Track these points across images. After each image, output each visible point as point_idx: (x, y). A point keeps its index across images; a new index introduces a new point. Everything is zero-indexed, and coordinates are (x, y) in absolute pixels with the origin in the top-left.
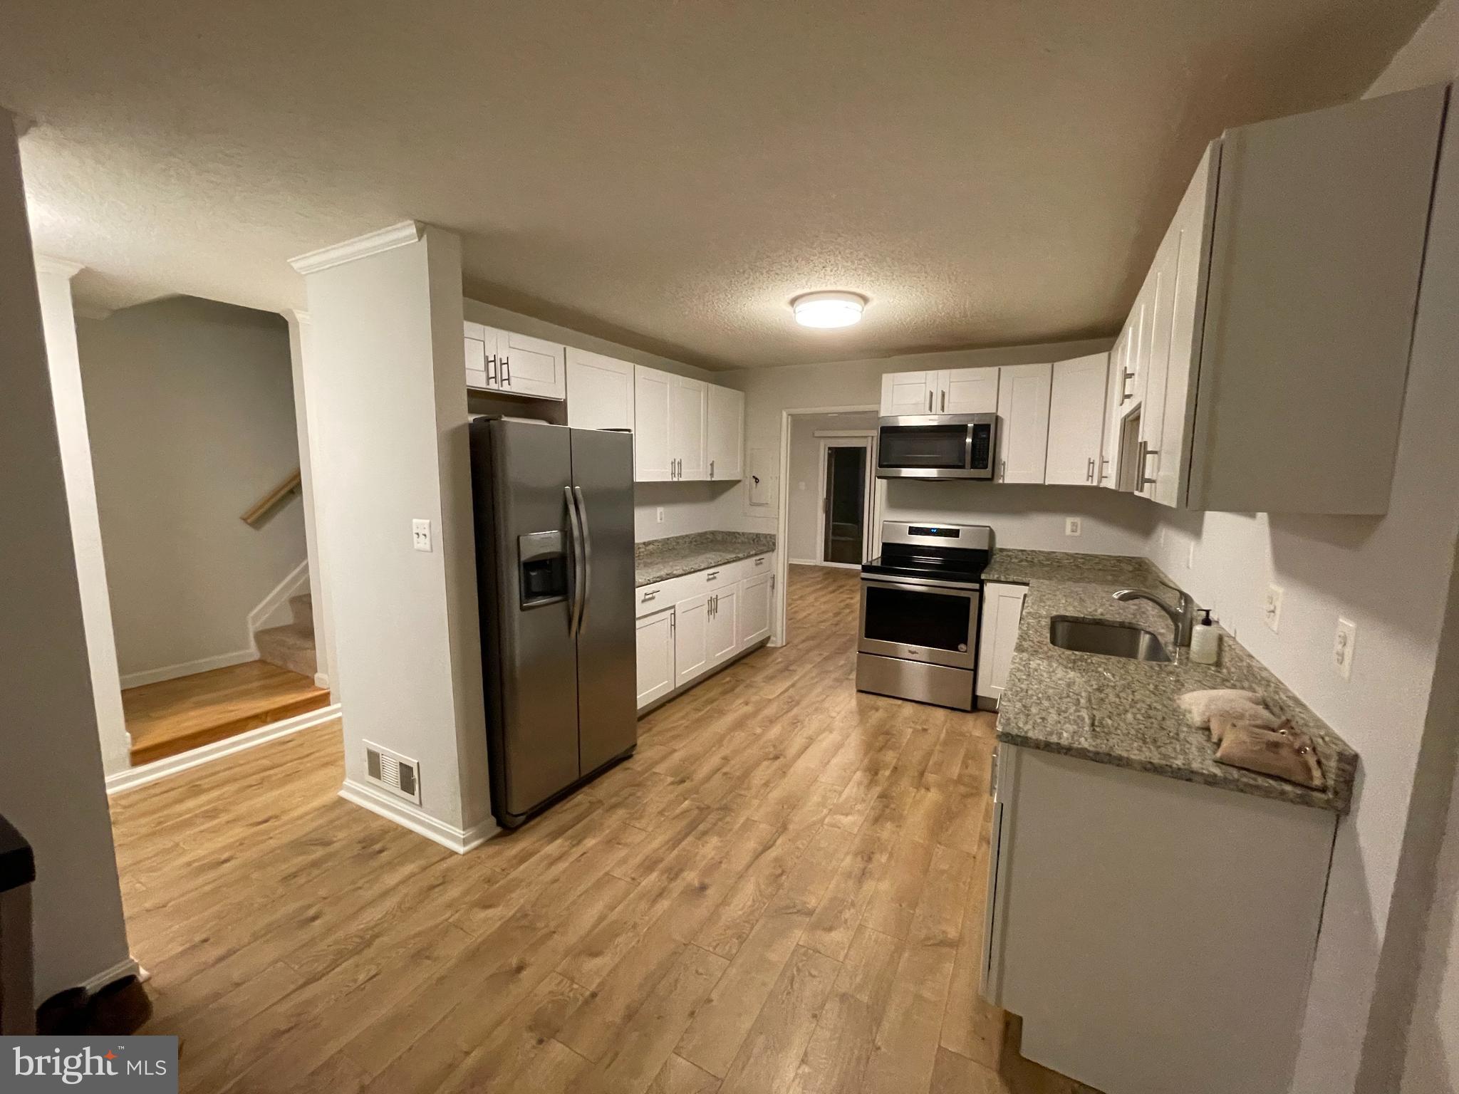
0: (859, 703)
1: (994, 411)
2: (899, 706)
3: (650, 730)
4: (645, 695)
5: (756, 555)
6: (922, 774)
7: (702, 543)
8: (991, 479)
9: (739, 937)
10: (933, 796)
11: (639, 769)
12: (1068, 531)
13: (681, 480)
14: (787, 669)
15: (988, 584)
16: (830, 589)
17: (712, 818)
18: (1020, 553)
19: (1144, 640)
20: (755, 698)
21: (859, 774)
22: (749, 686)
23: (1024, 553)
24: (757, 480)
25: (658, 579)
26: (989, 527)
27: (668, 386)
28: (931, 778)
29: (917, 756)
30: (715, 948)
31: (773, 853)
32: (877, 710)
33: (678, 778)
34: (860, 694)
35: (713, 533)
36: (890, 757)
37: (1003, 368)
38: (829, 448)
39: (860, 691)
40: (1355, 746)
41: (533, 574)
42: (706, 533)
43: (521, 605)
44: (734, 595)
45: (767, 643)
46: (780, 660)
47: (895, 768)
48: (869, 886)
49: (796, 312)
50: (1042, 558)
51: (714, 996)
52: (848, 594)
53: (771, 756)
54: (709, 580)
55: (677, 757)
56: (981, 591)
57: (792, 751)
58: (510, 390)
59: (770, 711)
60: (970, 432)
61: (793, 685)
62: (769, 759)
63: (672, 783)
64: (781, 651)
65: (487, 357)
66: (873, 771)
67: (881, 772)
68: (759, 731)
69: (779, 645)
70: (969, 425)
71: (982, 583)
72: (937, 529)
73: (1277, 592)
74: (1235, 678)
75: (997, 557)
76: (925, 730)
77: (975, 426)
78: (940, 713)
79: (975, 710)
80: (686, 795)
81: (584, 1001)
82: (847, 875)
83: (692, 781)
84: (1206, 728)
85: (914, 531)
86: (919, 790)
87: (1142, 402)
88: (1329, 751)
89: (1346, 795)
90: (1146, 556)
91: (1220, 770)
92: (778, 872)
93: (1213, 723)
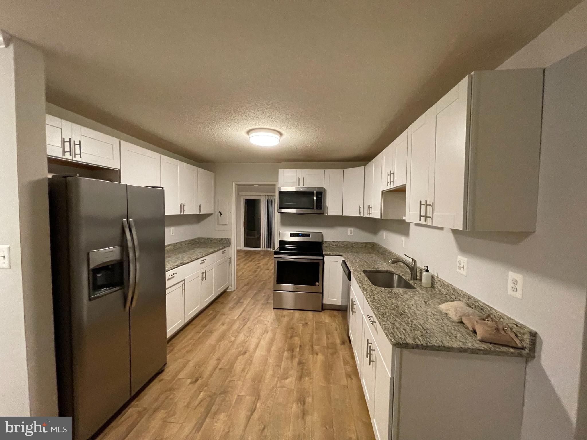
0: (276, 315)
1: (323, 187)
2: (293, 313)
3: (172, 350)
4: (170, 331)
5: (222, 249)
6: (312, 347)
7: (194, 244)
8: (323, 214)
10: (320, 357)
11: (169, 378)
12: (349, 234)
13: (185, 213)
14: (239, 302)
15: (326, 256)
16: (250, 260)
17: (218, 399)
18: (333, 243)
19: (396, 278)
20: (227, 320)
21: (286, 353)
22: (223, 314)
24: (221, 214)
25: (176, 267)
26: (321, 233)
27: (178, 167)
28: (316, 348)
29: (307, 338)
32: (284, 317)
33: (194, 380)
34: (275, 310)
35: (199, 239)
36: (297, 340)
37: (326, 170)
38: (245, 200)
39: (274, 308)
40: (534, 329)
41: (99, 275)
42: (195, 239)
43: (89, 296)
44: (213, 269)
45: (227, 290)
46: (235, 297)
47: (300, 346)
48: (309, 420)
49: (250, 137)
50: (340, 244)
52: (258, 261)
53: (242, 353)
54: (201, 263)
55: (191, 364)
56: (323, 259)
57: (252, 347)
58: (81, 161)
59: (236, 326)
60: (315, 195)
61: (244, 310)
62: (242, 355)
63: (191, 383)
64: (234, 293)
65: (64, 139)
66: (292, 349)
67: (295, 350)
68: (233, 339)
69: (233, 290)
70: (314, 192)
71: (323, 256)
72: (302, 234)
73: (463, 259)
74: (445, 294)
75: (324, 245)
76: (307, 323)
77: (317, 192)
78: (310, 314)
79: (322, 310)
80: (200, 389)
82: (297, 416)
83: (202, 378)
84: (461, 323)
85: (292, 235)
86: (313, 356)
87: (406, 184)
88: (522, 331)
89: (533, 350)
90: (375, 242)
91: (485, 346)
92: (262, 427)
93: (465, 320)
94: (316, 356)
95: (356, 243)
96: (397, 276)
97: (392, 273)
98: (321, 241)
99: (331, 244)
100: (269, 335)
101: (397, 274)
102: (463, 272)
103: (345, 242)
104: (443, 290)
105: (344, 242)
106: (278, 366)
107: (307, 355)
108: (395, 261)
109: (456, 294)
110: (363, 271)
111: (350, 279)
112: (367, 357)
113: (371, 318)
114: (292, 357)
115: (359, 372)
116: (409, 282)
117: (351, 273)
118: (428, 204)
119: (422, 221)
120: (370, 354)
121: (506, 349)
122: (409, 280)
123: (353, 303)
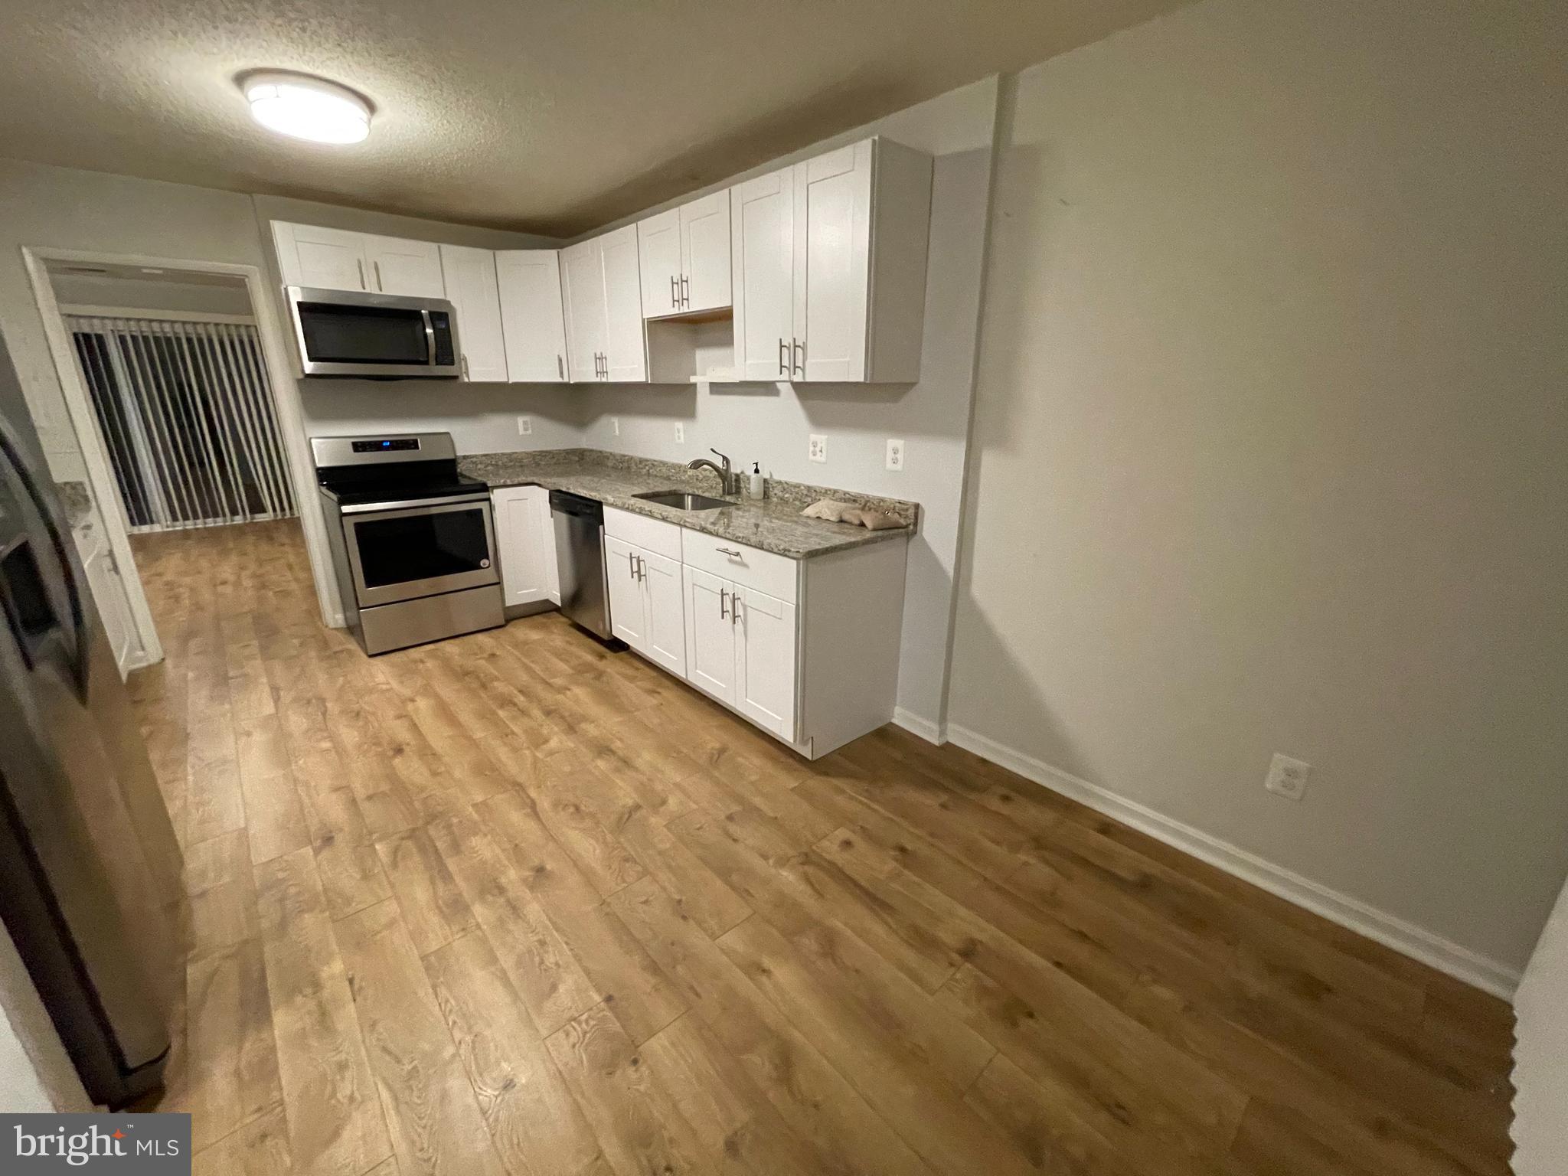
0: (394, 666)
1: (445, 298)
6: (547, 683)
8: (458, 377)
9: (626, 860)
10: (579, 691)
12: (521, 430)
14: (224, 679)
15: (495, 491)
17: (436, 833)
18: (484, 458)
20: (244, 724)
23: (488, 457)
26: (448, 433)
29: (524, 678)
30: (624, 881)
31: (544, 804)
32: (421, 661)
34: (380, 658)
36: (501, 687)
39: (372, 656)
47: (521, 691)
48: (639, 763)
51: (677, 897)
53: (390, 753)
55: (261, 831)
56: (489, 499)
57: (404, 736)
59: (298, 723)
60: (427, 319)
61: (274, 688)
62: (393, 757)
63: (320, 849)
67: (515, 701)
70: (423, 311)
71: (489, 491)
72: (390, 441)
73: (821, 438)
74: (791, 500)
75: (461, 468)
76: (493, 655)
77: (431, 313)
79: (508, 621)
80: (363, 842)
81: (611, 1009)
82: (617, 770)
83: (341, 830)
84: (841, 521)
85: (359, 447)
86: (564, 694)
87: (732, 306)
88: (906, 507)
89: (916, 524)
90: (585, 447)
91: (880, 533)
92: (572, 809)
93: (846, 517)
94: (568, 692)
95: (541, 453)
96: (690, 497)
97: (679, 495)
98: (454, 457)
99: (481, 463)
100: (423, 704)
102: (819, 458)
103: (516, 453)
104: (786, 496)
105: (514, 453)
106: (506, 735)
107: (549, 698)
108: (697, 464)
109: (812, 494)
110: (634, 496)
111: (601, 521)
112: (723, 617)
113: (726, 551)
114: (524, 713)
115: (679, 671)
116: (722, 499)
117: (604, 507)
118: (797, 344)
119: (785, 376)
120: (731, 608)
121: (896, 531)
122: (721, 497)
123: (635, 561)
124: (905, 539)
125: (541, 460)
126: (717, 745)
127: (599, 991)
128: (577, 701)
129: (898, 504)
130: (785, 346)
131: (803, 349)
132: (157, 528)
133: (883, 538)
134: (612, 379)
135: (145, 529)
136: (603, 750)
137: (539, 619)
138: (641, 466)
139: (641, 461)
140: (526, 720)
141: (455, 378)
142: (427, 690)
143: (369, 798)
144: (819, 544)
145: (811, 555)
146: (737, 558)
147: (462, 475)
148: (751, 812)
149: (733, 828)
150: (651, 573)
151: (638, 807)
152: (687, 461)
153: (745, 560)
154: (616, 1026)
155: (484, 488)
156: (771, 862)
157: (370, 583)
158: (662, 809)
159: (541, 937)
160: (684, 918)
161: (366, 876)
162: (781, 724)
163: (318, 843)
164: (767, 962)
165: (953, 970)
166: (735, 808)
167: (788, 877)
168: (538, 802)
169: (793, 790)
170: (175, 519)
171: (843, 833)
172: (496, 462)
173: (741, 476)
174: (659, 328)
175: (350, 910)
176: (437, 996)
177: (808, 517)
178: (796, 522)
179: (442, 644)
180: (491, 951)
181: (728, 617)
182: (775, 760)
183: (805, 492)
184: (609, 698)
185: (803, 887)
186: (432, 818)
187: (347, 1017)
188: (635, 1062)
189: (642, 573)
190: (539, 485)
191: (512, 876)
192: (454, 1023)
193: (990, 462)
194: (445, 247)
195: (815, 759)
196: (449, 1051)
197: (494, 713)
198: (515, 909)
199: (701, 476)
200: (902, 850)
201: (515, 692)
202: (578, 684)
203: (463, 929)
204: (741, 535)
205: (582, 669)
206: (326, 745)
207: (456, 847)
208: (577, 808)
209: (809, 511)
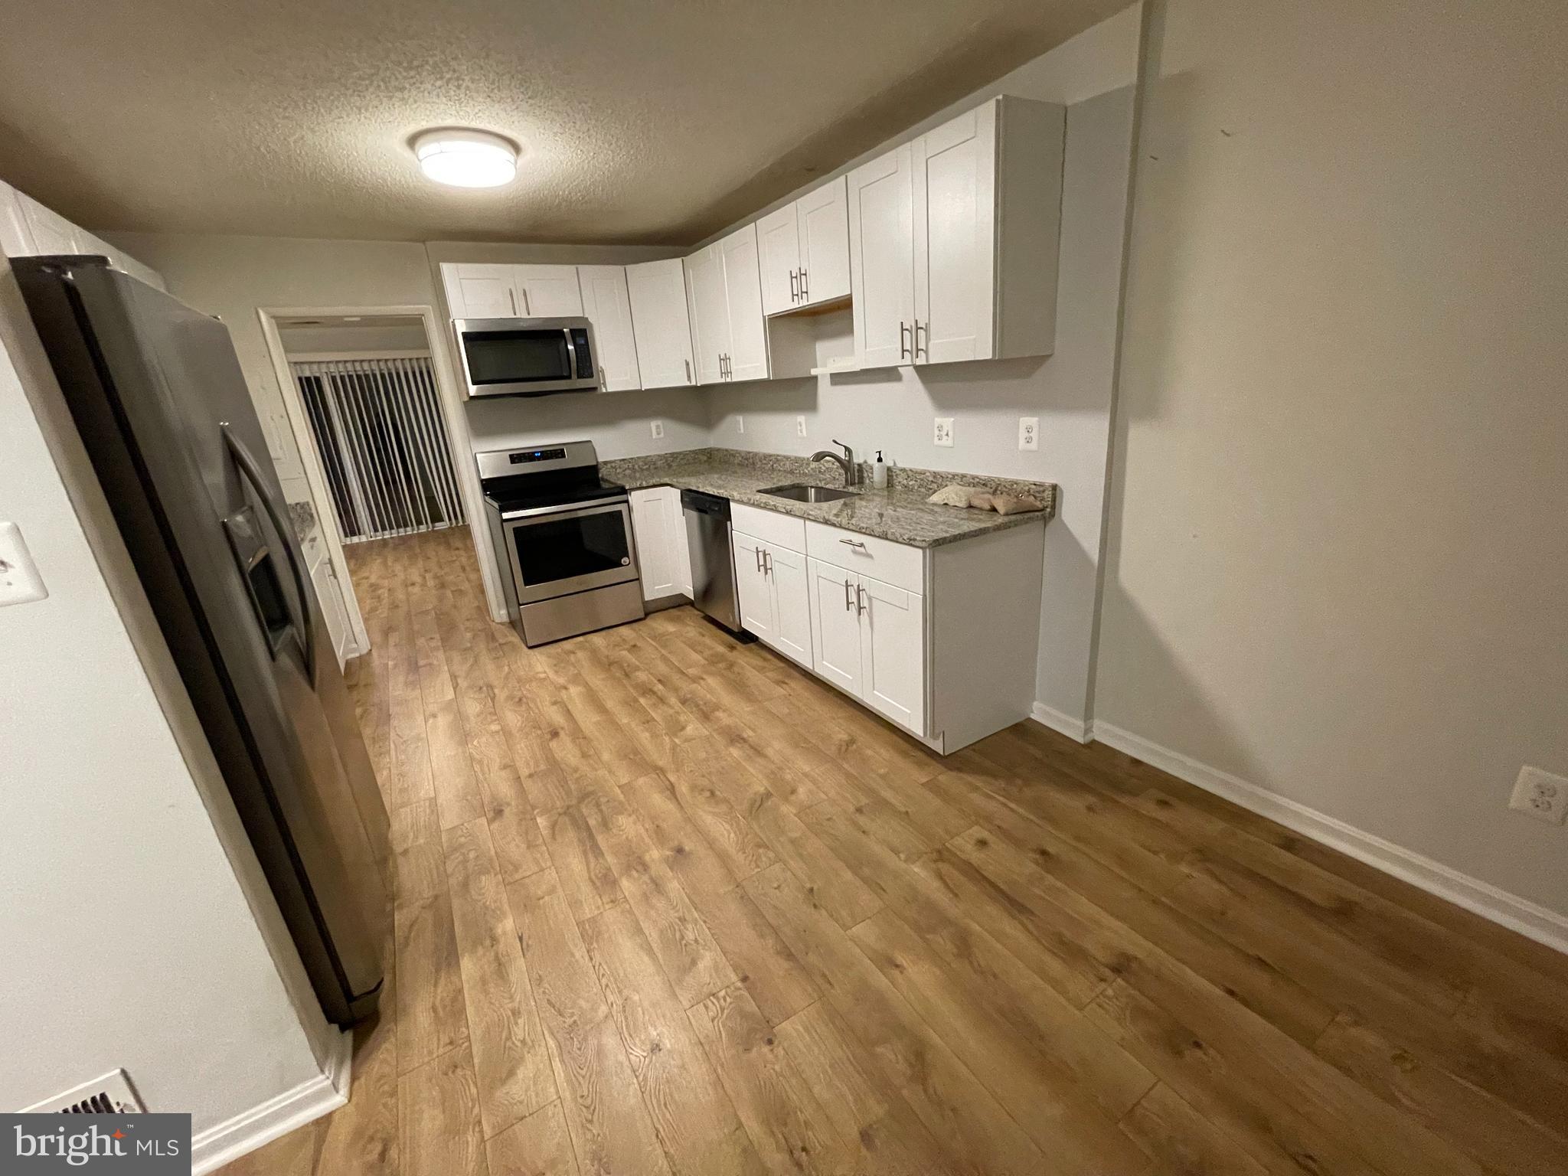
1: (583, 315)
2: (583, 641)
6: (683, 673)
9: (759, 846)
10: (712, 680)
12: (655, 435)
14: (416, 667)
15: (633, 493)
17: (587, 810)
18: (622, 462)
20: (431, 708)
21: (642, 701)
23: (625, 461)
26: (590, 441)
30: (758, 866)
31: (683, 788)
34: (538, 649)
36: (643, 676)
39: (532, 648)
40: (1054, 482)
43: (268, 647)
47: (660, 681)
48: (770, 752)
50: (641, 464)
51: (809, 885)
53: (547, 735)
55: (446, 800)
56: (627, 501)
57: (559, 721)
59: (473, 707)
60: (568, 337)
61: (455, 676)
62: (551, 739)
63: (492, 820)
66: (647, 691)
67: (655, 690)
70: (565, 330)
71: (624, 494)
72: (541, 452)
73: (947, 422)
74: (916, 488)
75: (603, 473)
76: (634, 646)
77: (572, 331)
78: (623, 630)
79: (647, 615)
80: (526, 817)
81: (748, 989)
82: (749, 758)
83: (509, 804)
84: (970, 507)
85: (515, 458)
86: (699, 684)
87: (851, 294)
88: (1041, 489)
89: (1053, 507)
90: (712, 446)
91: (1013, 518)
92: (708, 794)
93: (976, 502)
94: (701, 681)
95: (672, 454)
96: (813, 490)
97: (802, 487)
98: (594, 463)
99: (620, 468)
100: (575, 691)
101: (812, 487)
102: (948, 441)
103: (650, 456)
104: (910, 483)
105: (648, 456)
106: (648, 721)
107: (686, 687)
108: (819, 457)
109: (939, 480)
110: (759, 491)
111: (728, 516)
112: (848, 609)
113: (850, 542)
114: (662, 700)
115: (805, 662)
116: (846, 490)
117: (731, 504)
118: (919, 326)
119: (908, 360)
120: (857, 600)
121: (1031, 514)
122: (844, 487)
123: (761, 554)
124: (1041, 523)
125: (673, 461)
126: (845, 737)
127: (735, 969)
128: (711, 691)
129: (1033, 487)
130: (907, 330)
131: (926, 331)
132: (364, 539)
133: (1016, 524)
134: (735, 379)
135: (355, 539)
136: (735, 738)
137: (674, 612)
138: (765, 462)
139: (767, 457)
140: (665, 708)
141: (595, 389)
142: (577, 679)
143: (531, 776)
144: (947, 532)
145: (937, 544)
146: (861, 549)
147: (603, 479)
148: (881, 805)
149: (862, 820)
150: (776, 567)
151: (768, 795)
152: (809, 454)
153: (869, 552)
154: (751, 1006)
155: (623, 491)
156: (902, 856)
157: (527, 582)
158: (793, 798)
159: (681, 914)
160: (815, 906)
161: (530, 846)
162: (911, 717)
163: (491, 815)
164: (900, 959)
165: (1103, 985)
166: (864, 801)
167: (920, 873)
168: (676, 786)
169: (922, 785)
170: (376, 530)
171: (978, 832)
172: (633, 466)
173: (864, 466)
174: (779, 323)
175: (517, 876)
176: (591, 959)
177: (934, 504)
178: (922, 510)
179: (589, 637)
180: (637, 922)
181: (853, 608)
182: (905, 754)
183: (931, 479)
184: (739, 687)
185: (936, 884)
186: (584, 796)
187: (518, 969)
188: (770, 1042)
189: (768, 567)
190: (672, 486)
191: (654, 854)
192: (607, 986)
193: (1138, 436)
194: (581, 267)
195: (946, 754)
196: (603, 1009)
197: (636, 701)
198: (657, 885)
199: (823, 468)
200: (1044, 853)
201: (656, 682)
202: (711, 674)
203: (612, 901)
204: (865, 525)
205: (714, 660)
206: (495, 727)
207: (605, 824)
208: (713, 793)
209: (935, 498)
